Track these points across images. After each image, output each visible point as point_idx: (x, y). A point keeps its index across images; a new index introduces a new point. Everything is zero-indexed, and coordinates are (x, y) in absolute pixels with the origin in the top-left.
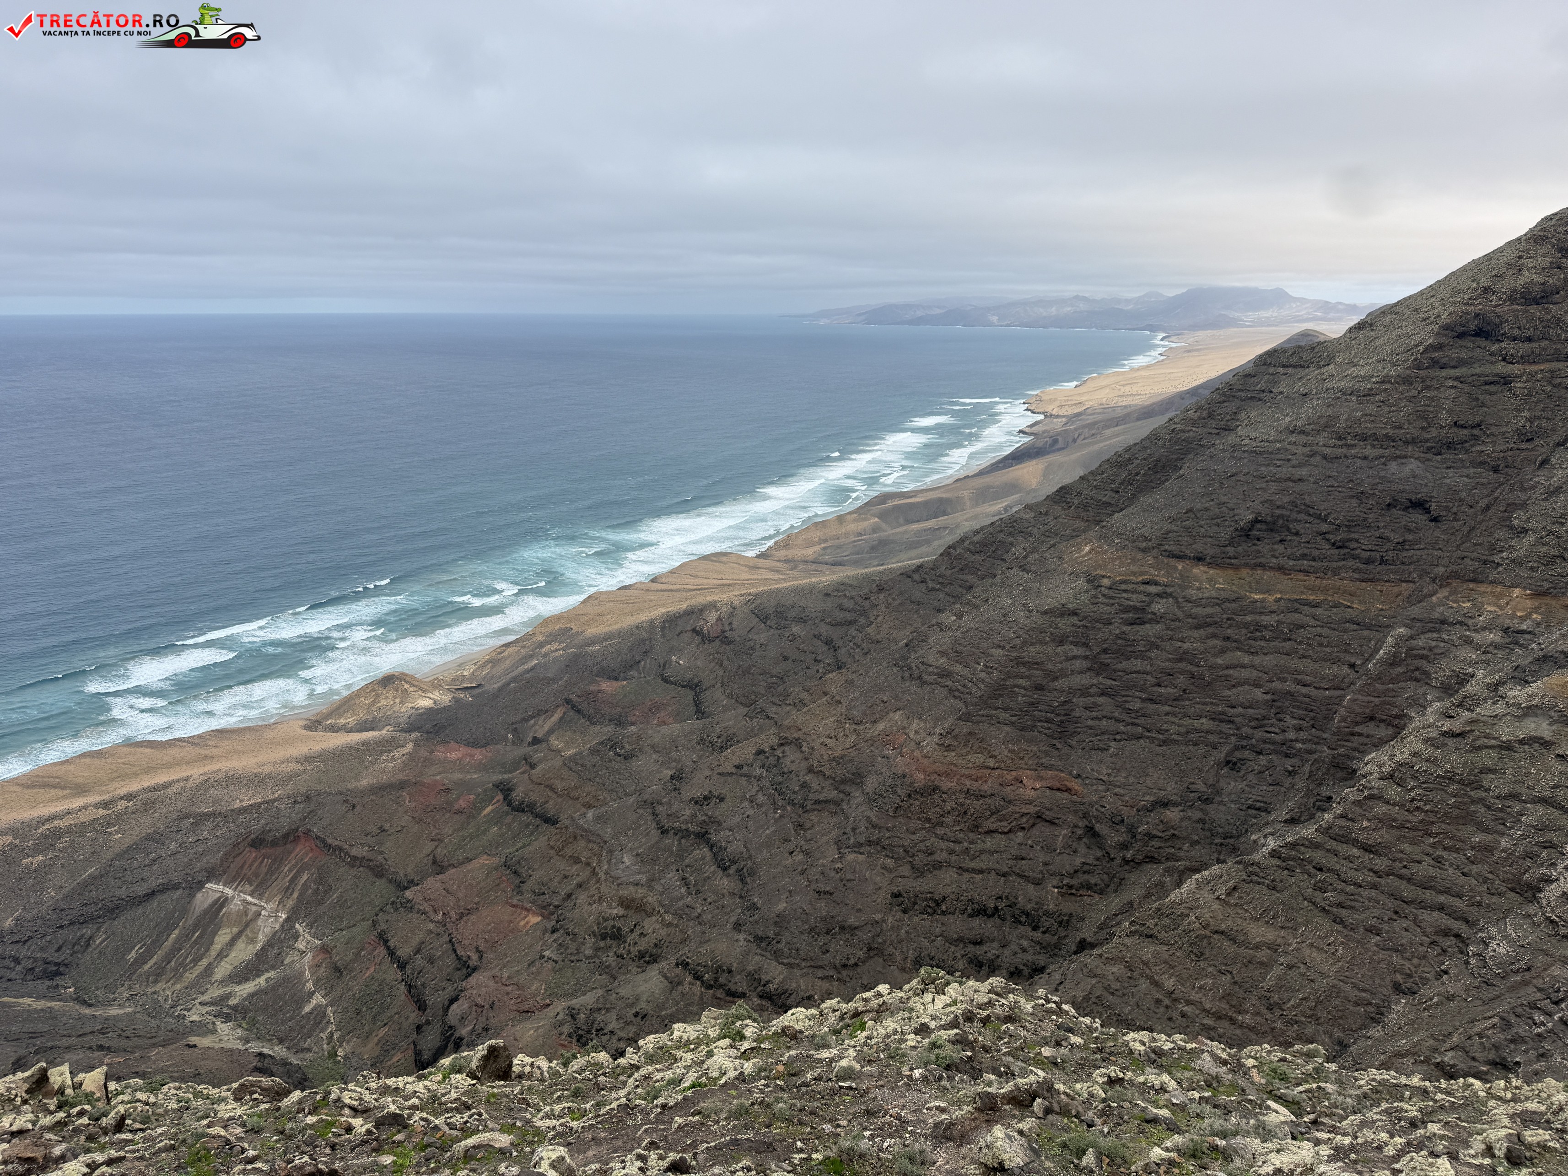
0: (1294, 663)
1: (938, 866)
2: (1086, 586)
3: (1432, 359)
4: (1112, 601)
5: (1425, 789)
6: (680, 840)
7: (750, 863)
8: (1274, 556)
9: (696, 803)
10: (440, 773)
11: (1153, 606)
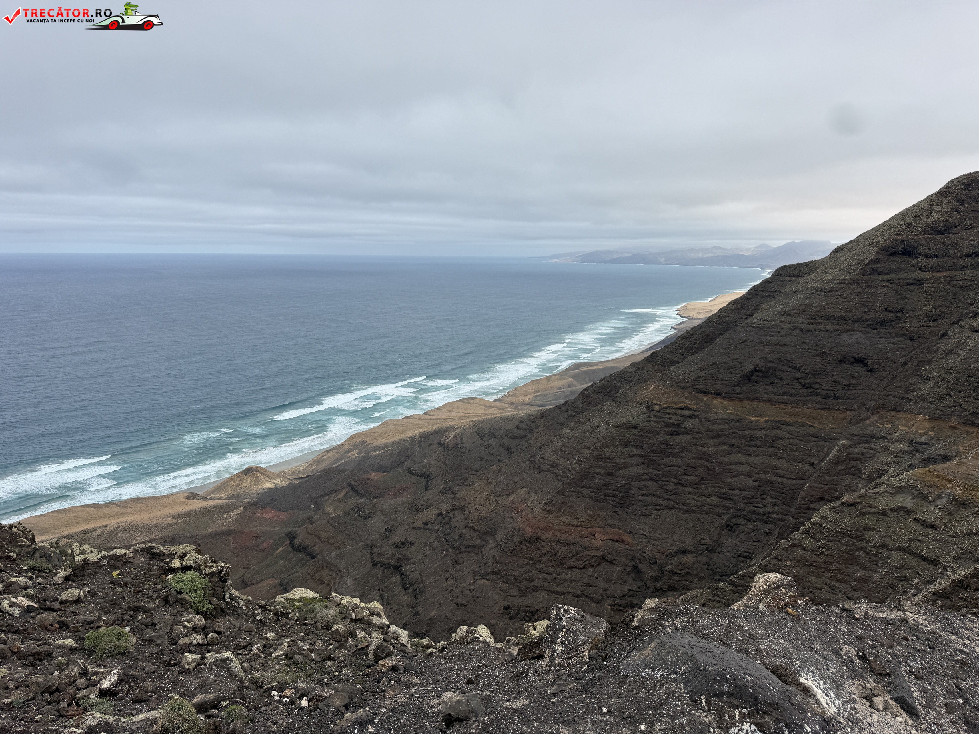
0: (775, 462)
1: (536, 589)
2: (645, 410)
3: (873, 269)
4: (660, 420)
5: (828, 540)
6: (383, 570)
7: (421, 585)
8: (766, 393)
9: (396, 546)
10: (257, 526)
11: (685, 423)
